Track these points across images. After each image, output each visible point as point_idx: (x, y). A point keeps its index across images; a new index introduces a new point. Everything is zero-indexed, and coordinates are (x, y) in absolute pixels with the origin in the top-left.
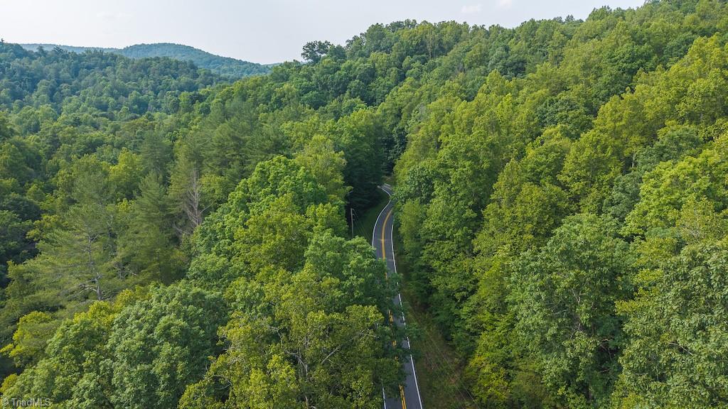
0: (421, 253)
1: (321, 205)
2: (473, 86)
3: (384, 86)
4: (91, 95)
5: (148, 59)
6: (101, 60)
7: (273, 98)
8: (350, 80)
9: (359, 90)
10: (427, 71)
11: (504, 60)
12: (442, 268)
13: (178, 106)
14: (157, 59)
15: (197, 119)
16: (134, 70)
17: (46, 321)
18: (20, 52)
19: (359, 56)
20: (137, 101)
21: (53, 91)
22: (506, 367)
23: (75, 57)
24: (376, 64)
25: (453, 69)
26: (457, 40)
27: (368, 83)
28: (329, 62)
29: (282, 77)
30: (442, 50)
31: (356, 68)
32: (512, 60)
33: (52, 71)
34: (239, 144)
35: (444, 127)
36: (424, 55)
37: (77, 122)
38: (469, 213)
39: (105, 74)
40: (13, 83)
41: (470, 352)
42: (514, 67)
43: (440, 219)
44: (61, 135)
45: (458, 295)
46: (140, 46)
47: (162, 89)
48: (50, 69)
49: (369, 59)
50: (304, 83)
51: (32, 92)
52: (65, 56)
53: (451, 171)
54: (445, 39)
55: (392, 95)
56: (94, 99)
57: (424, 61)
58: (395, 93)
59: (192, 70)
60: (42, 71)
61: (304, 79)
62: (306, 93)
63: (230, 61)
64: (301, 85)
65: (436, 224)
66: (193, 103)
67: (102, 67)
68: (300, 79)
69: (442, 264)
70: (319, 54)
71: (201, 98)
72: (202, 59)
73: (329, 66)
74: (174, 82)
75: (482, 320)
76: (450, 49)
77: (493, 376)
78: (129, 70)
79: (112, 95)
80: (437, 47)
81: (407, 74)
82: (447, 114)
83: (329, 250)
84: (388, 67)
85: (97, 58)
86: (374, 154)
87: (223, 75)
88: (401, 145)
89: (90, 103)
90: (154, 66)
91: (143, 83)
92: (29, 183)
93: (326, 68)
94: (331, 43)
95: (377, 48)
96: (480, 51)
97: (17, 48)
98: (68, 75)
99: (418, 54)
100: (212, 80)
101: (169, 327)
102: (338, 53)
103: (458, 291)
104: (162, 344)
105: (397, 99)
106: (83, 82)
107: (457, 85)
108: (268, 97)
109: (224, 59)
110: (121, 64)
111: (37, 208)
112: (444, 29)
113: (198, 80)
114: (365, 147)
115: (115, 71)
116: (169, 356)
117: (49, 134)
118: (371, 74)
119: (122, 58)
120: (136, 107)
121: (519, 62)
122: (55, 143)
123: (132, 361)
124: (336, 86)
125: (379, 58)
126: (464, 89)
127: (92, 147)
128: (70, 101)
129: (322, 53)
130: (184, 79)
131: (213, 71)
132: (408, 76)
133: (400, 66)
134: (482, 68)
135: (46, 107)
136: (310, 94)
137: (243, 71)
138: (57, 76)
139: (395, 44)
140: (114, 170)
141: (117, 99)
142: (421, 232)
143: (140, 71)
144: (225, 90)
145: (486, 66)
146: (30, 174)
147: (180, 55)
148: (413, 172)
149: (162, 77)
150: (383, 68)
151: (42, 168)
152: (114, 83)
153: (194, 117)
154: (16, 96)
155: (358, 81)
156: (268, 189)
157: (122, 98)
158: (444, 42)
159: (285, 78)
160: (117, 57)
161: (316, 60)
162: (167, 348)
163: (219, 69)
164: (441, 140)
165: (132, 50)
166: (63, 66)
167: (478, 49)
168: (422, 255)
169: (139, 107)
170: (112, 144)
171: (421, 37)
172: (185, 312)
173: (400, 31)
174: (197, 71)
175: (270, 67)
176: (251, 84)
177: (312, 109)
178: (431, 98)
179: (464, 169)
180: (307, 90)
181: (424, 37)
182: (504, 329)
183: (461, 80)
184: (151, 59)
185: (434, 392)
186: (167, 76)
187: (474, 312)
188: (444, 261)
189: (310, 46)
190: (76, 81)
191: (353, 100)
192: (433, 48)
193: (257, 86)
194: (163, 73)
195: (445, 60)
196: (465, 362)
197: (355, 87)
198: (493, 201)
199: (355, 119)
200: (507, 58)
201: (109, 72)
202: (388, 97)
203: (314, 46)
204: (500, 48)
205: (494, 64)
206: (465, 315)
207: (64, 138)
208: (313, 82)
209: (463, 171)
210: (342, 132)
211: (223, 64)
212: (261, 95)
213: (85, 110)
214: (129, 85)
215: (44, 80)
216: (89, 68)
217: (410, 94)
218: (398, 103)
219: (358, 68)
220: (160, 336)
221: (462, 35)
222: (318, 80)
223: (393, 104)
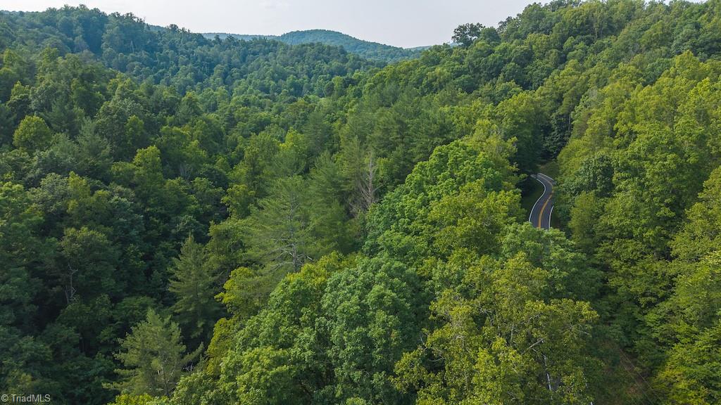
0: (595, 250)
1: (503, 192)
2: (653, 69)
3: (543, 69)
4: (256, 79)
5: (304, 45)
6: (265, 46)
7: (425, 82)
8: (505, 63)
9: (513, 74)
10: (593, 53)
11: (694, 40)
12: (624, 269)
13: (333, 89)
14: (312, 45)
15: (351, 103)
16: (292, 56)
17: (250, 276)
18: (201, 41)
19: (515, 38)
20: (293, 85)
21: (226, 74)
22: (708, 386)
23: (245, 44)
24: (534, 47)
25: (627, 51)
26: (629, 18)
27: (523, 66)
28: (483, 44)
29: (433, 61)
30: (612, 28)
31: (511, 51)
32: (704, 39)
33: (226, 57)
34: (403, 127)
35: (623, 114)
36: (589, 36)
37: (247, 103)
38: (665, 212)
39: (267, 60)
40: (196, 67)
41: (659, 363)
42: (707, 47)
43: (626, 215)
44: (236, 114)
45: (642, 301)
46: (295, 32)
47: (316, 73)
48: (224, 55)
49: (525, 41)
50: (457, 66)
51: (210, 75)
52: (236, 44)
53: (646, 164)
54: (615, 17)
55: (553, 79)
56: (258, 82)
57: (590, 42)
58: (556, 77)
59: (341, 56)
60: (217, 57)
61: (457, 63)
62: (457, 77)
63: (375, 45)
64: (453, 69)
65: (621, 221)
66: (346, 86)
67: (266, 53)
68: (452, 63)
69: (623, 265)
70: (470, 37)
71: (352, 82)
72: (349, 44)
73: (482, 48)
74: (326, 66)
75: (676, 330)
76: (621, 27)
77: (692, 393)
78: (287, 56)
79: (273, 78)
80: (605, 26)
81: (568, 56)
82: (626, 101)
83: (529, 239)
84: (547, 49)
85: (261, 45)
86: (532, 141)
87: (369, 60)
88: (559, 132)
89: (255, 86)
90: (310, 51)
91: (299, 67)
92: (216, 155)
93: (480, 51)
94: (483, 26)
95: (536, 29)
96: (663, 29)
97: (199, 37)
98: (237, 60)
99: (582, 35)
100: (360, 64)
101: (382, 296)
102: (492, 35)
103: (644, 295)
104: (375, 311)
105: (558, 83)
106: (250, 67)
107: (632, 68)
108: (419, 82)
109: (369, 44)
110: (281, 50)
111: (225, 177)
112: (615, 7)
113: (348, 64)
114: (526, 133)
115: (275, 56)
116: (384, 323)
117: (227, 113)
118: (528, 57)
119: (282, 44)
120: (292, 90)
121: (712, 41)
122: (232, 122)
123: (352, 323)
124: (490, 69)
125: (537, 39)
126: (640, 72)
127: (261, 126)
128: (239, 84)
129: (473, 36)
130: (335, 64)
131: (361, 56)
132: (570, 58)
133: (561, 48)
134: (663, 49)
135: (222, 89)
136: (462, 78)
137: (387, 55)
138: (230, 61)
139: (556, 25)
140: (283, 148)
141: (277, 82)
142: (597, 227)
143: (297, 56)
144: (377, 74)
145: (670, 47)
146: (216, 147)
147: (329, 40)
148: (588, 163)
149: (315, 62)
150: (541, 50)
151: (223, 142)
152: (275, 67)
153: (349, 101)
154: (198, 79)
155: (513, 64)
156: (447, 173)
157: (281, 81)
158: (614, 21)
159: (436, 62)
160: (277, 43)
161: (468, 44)
162: (381, 316)
163: (365, 53)
164: (617, 129)
165: (288, 36)
166: (234, 53)
167: (660, 27)
168: (596, 253)
169: (295, 90)
170: (278, 123)
171: (587, 16)
172: (392, 284)
173: (561, 10)
174: (347, 56)
175: (413, 51)
176: (404, 68)
177: (465, 93)
178: (601, 83)
179: (665, 163)
180: (459, 74)
181: (590, 16)
182: (707, 344)
183: (637, 62)
184: (307, 45)
185: (608, 398)
186: (319, 61)
187: (663, 321)
188: (625, 262)
189: (462, 29)
190: (244, 66)
191: (507, 84)
192: (600, 27)
193: (409, 70)
194: (316, 58)
195: (617, 41)
196: (650, 373)
197: (510, 70)
198: (701, 201)
199: (515, 104)
200: (697, 37)
201: (271, 58)
202: (548, 81)
203: (465, 28)
204: (689, 26)
205: (680, 45)
206: (652, 323)
207: (239, 117)
208: (465, 66)
209: (664, 165)
210: (502, 117)
211: (368, 49)
212: (413, 79)
213: (251, 92)
214: (288, 69)
215: (220, 65)
216: (254, 54)
217: (575, 77)
218: (560, 87)
219: (514, 51)
220: (374, 303)
221: (635, 13)
222: (471, 64)
223: (554, 88)
